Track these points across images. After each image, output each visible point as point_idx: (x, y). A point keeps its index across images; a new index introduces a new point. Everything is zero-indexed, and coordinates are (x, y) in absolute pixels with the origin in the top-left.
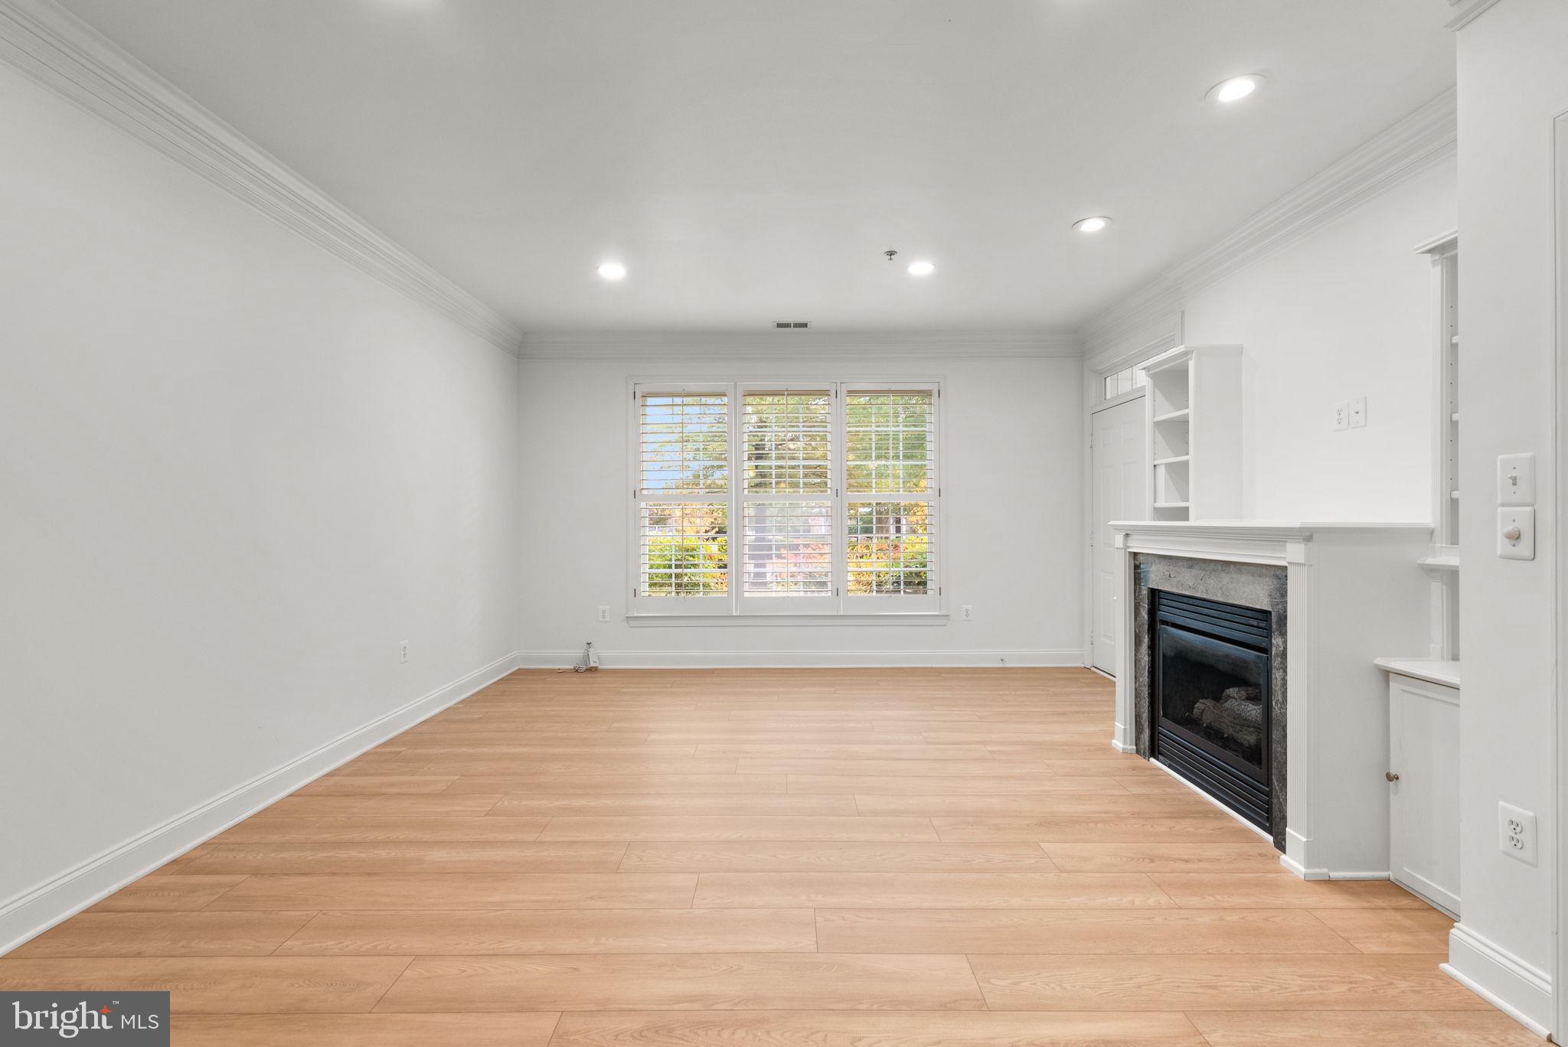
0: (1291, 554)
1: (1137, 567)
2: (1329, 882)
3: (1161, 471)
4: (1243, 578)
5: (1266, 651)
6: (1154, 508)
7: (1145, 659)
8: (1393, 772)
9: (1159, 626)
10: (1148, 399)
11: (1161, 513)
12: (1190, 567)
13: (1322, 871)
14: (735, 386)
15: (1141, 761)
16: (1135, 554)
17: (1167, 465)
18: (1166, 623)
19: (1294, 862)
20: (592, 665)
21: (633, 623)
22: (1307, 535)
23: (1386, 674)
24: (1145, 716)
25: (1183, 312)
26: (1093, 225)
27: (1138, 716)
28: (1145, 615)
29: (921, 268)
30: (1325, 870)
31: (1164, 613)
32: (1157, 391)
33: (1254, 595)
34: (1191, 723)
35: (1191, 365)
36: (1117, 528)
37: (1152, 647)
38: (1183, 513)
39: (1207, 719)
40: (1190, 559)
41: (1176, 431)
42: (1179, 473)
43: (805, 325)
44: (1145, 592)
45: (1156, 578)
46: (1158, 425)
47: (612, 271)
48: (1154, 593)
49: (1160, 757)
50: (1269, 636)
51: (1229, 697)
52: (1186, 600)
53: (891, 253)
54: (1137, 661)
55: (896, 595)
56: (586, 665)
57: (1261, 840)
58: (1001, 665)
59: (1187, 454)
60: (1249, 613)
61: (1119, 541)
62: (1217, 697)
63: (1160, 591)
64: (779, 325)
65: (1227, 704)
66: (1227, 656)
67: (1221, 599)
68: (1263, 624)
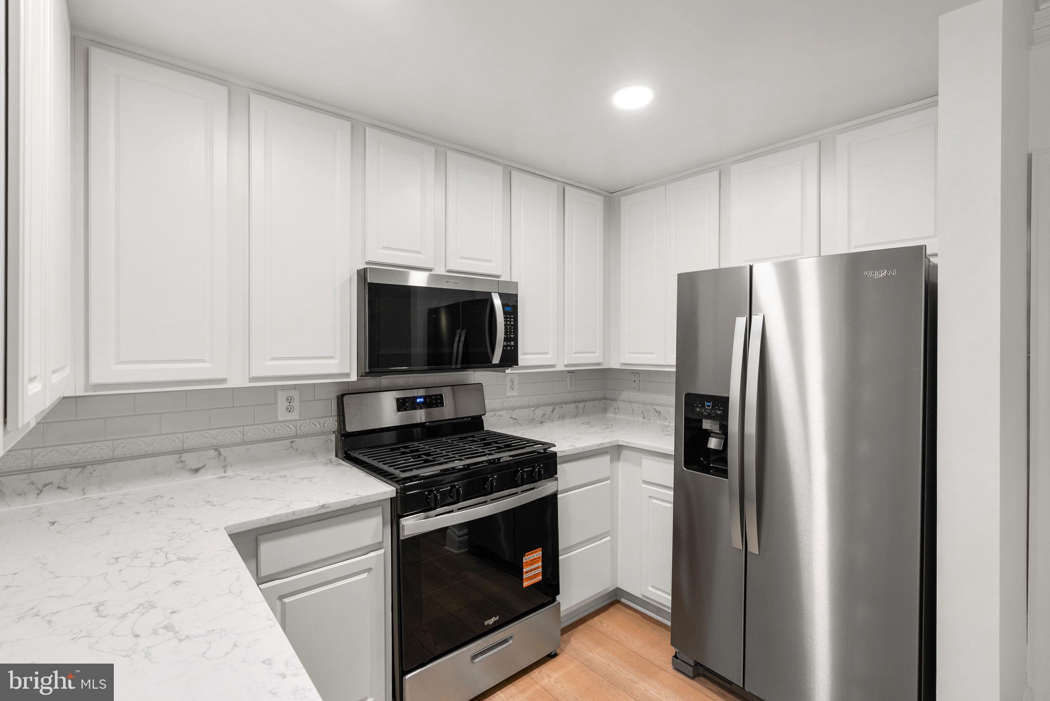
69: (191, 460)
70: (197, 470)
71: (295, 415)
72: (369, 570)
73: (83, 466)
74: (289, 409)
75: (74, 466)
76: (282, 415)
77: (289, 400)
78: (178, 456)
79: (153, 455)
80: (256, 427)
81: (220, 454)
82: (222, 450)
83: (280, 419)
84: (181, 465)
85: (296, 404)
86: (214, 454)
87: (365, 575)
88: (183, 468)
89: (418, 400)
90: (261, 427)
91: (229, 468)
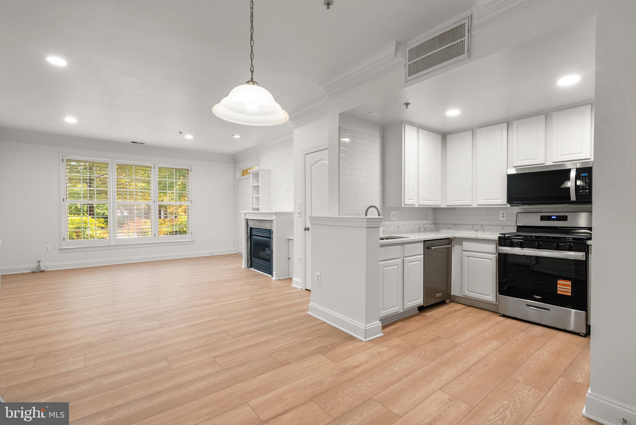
0: (273, 218)
1: (247, 222)
2: (280, 280)
3: (254, 198)
4: (267, 223)
5: (270, 238)
6: (253, 208)
7: (249, 244)
8: (290, 258)
9: (252, 235)
10: (251, 179)
11: (254, 209)
12: (258, 221)
13: (278, 278)
14: (112, 161)
15: (249, 269)
16: (247, 219)
17: (255, 197)
18: (254, 235)
19: (274, 278)
20: (42, 269)
21: (62, 251)
22: (276, 214)
23: (289, 239)
24: (249, 258)
25: (259, 158)
26: (237, 136)
27: (248, 259)
28: (249, 234)
29: (189, 137)
30: (279, 278)
31: (253, 233)
32: (253, 178)
33: (268, 227)
34: (259, 258)
35: (260, 173)
36: (243, 213)
37: (251, 241)
38: (258, 209)
39: (262, 256)
40: (258, 220)
41: (257, 188)
42: (258, 198)
43: (143, 144)
44: (249, 228)
45: (251, 225)
46: (253, 186)
47: (70, 120)
48: (251, 228)
49: (253, 267)
50: (271, 235)
51: (266, 250)
52: (257, 229)
53: (181, 133)
54: (247, 245)
55: (177, 235)
56: (39, 270)
57: (270, 277)
58: (211, 255)
59: (259, 195)
60: (268, 231)
61: (243, 216)
62: (264, 251)
63: (252, 228)
64: (132, 142)
65: (266, 252)
66: (264, 240)
67: (263, 228)
68: (270, 233)
69: (475, 227)
70: (477, 231)
71: (505, 219)
72: (491, 259)
73: (455, 225)
74: (503, 217)
75: (453, 225)
76: (501, 219)
77: (503, 214)
78: (472, 226)
79: (468, 225)
80: (493, 221)
81: (482, 227)
82: (483, 226)
83: (500, 220)
84: (473, 228)
85: (505, 215)
86: (481, 227)
87: (490, 260)
88: (474, 229)
89: (553, 217)
90: (494, 221)
91: (484, 232)
